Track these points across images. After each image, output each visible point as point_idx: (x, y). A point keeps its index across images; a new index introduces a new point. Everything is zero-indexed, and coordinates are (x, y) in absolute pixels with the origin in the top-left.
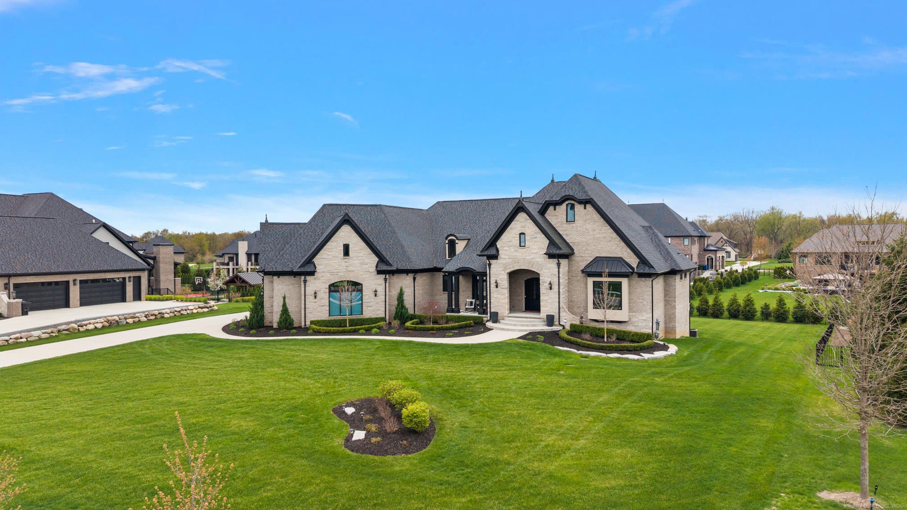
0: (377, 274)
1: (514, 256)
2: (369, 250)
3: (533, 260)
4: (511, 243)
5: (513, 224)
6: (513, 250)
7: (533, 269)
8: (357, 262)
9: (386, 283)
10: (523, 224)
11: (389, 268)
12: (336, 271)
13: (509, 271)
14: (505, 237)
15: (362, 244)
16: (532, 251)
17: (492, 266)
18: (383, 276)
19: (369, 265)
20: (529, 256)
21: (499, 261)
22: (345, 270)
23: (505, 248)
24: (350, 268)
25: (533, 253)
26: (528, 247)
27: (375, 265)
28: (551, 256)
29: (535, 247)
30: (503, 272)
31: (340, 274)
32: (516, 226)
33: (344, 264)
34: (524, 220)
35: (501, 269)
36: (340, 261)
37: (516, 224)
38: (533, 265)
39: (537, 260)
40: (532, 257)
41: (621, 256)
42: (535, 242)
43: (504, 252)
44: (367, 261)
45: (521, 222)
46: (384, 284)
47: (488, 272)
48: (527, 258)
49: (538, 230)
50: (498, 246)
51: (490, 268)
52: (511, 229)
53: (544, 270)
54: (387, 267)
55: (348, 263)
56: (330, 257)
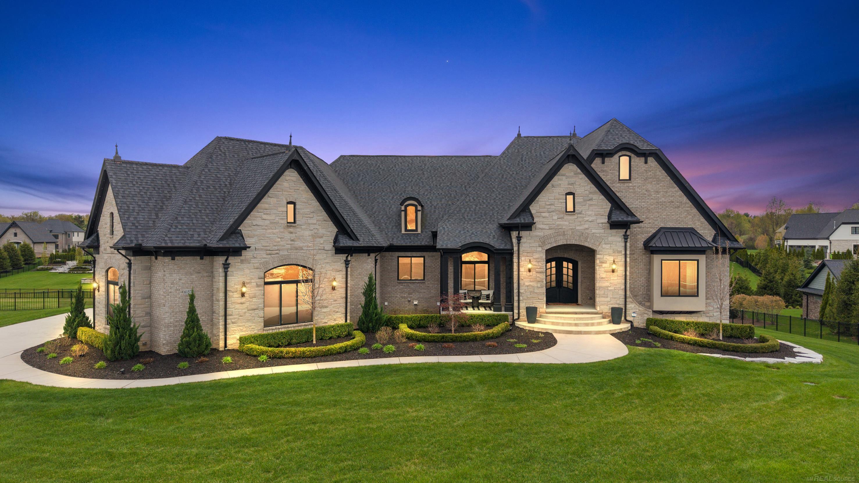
0: (336, 253)
1: (558, 225)
2: (323, 215)
3: (587, 231)
4: (553, 207)
5: (555, 180)
6: (555, 218)
7: (586, 244)
8: (307, 233)
9: (347, 268)
10: (572, 180)
11: (356, 244)
12: (276, 248)
13: (548, 247)
14: (544, 198)
15: (315, 204)
16: (586, 219)
17: (522, 240)
18: (343, 257)
19: (324, 238)
20: (580, 225)
21: (534, 233)
22: (289, 246)
23: (544, 215)
24: (298, 244)
25: (587, 221)
26: (580, 213)
27: (333, 238)
28: (614, 225)
29: (590, 213)
30: (540, 249)
31: (281, 253)
32: (560, 182)
33: (287, 236)
34: (572, 174)
35: (537, 244)
36: (282, 230)
37: (561, 180)
38: (586, 238)
39: (594, 231)
40: (586, 226)
41: (693, 226)
42: (591, 205)
43: (541, 219)
44: (322, 231)
45: (567, 177)
46: (344, 269)
47: (515, 249)
48: (578, 228)
49: (594, 189)
50: (533, 212)
51: (519, 244)
52: (553, 186)
53: (604, 246)
54: (352, 241)
55: (293, 235)
56: (267, 222)
